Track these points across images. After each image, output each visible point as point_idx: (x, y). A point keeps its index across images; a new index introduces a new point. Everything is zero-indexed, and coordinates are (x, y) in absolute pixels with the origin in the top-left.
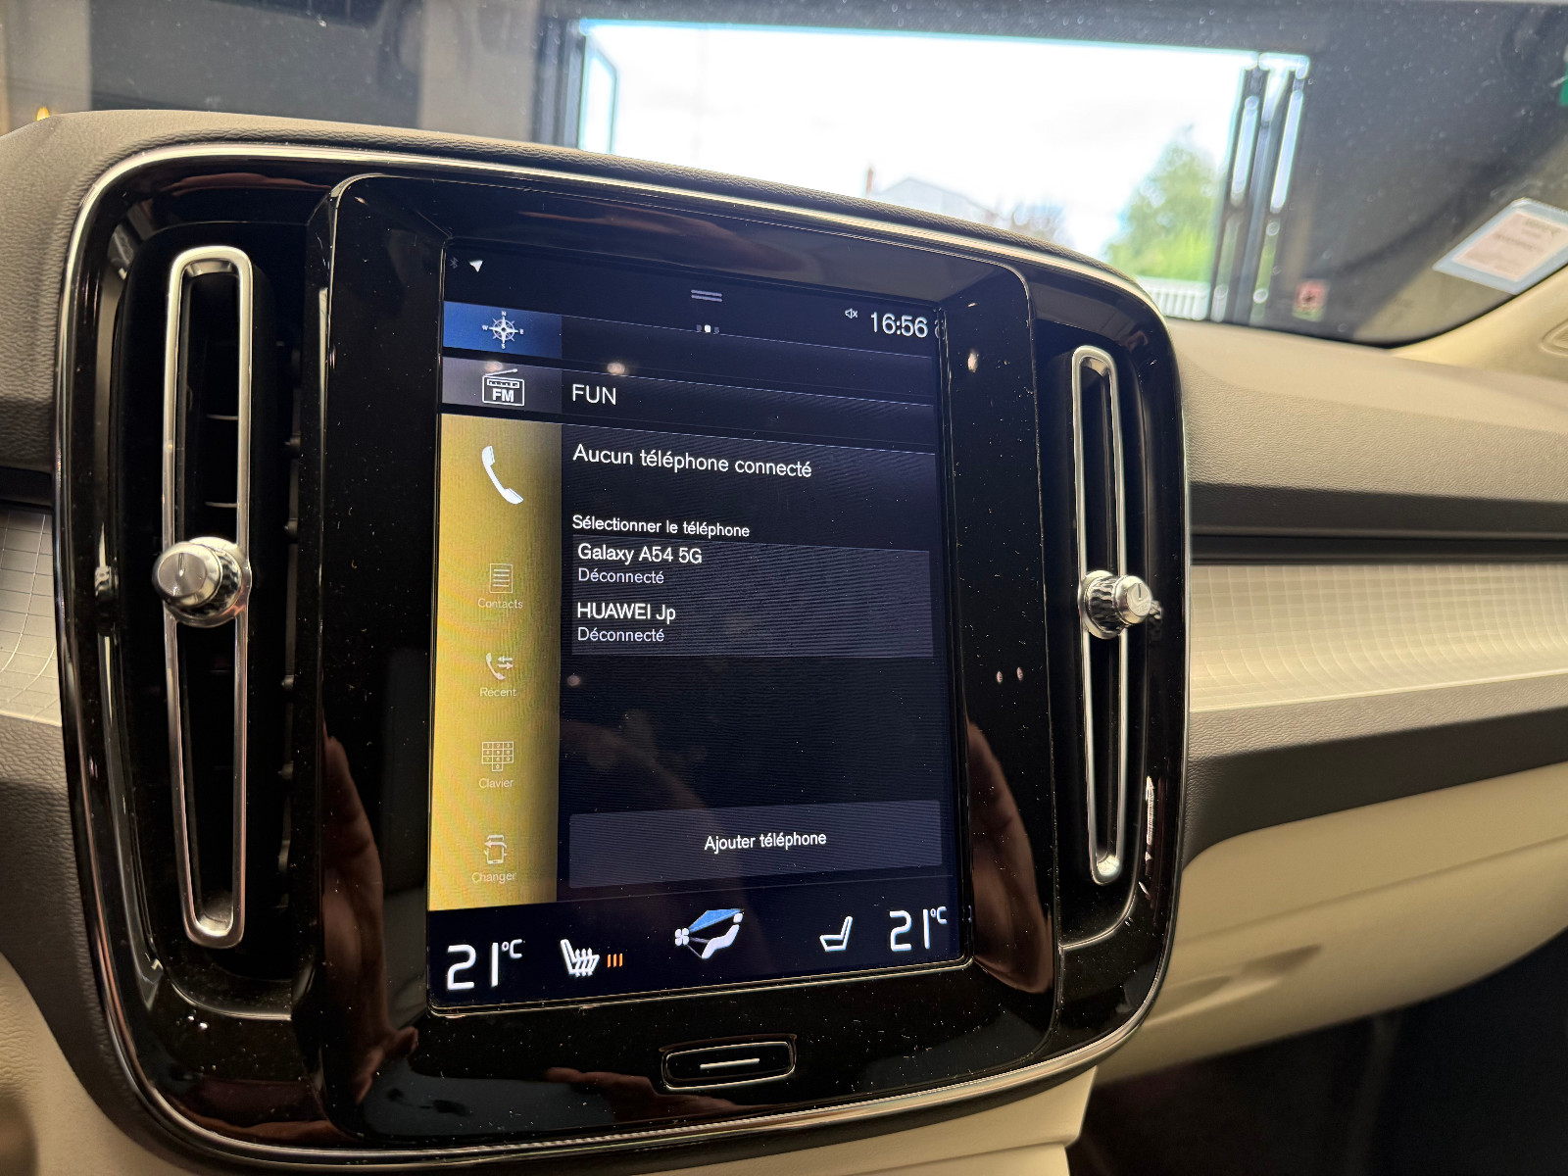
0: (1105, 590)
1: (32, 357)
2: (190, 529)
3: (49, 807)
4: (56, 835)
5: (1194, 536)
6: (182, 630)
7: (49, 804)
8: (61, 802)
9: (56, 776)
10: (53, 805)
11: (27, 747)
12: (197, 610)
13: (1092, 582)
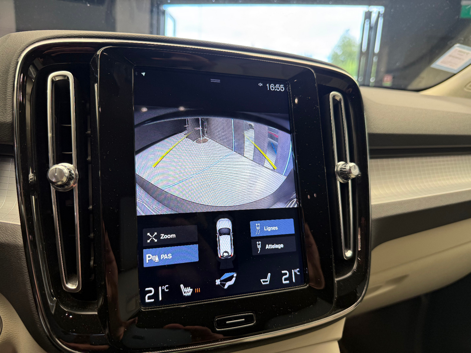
0: (344, 168)
1: (5, 109)
2: (58, 161)
3: (18, 250)
4: (20, 259)
5: (370, 150)
6: (57, 192)
7: (18, 249)
8: (22, 249)
9: (20, 240)
10: (19, 250)
11: (10, 232)
12: (61, 186)
13: (340, 165)
